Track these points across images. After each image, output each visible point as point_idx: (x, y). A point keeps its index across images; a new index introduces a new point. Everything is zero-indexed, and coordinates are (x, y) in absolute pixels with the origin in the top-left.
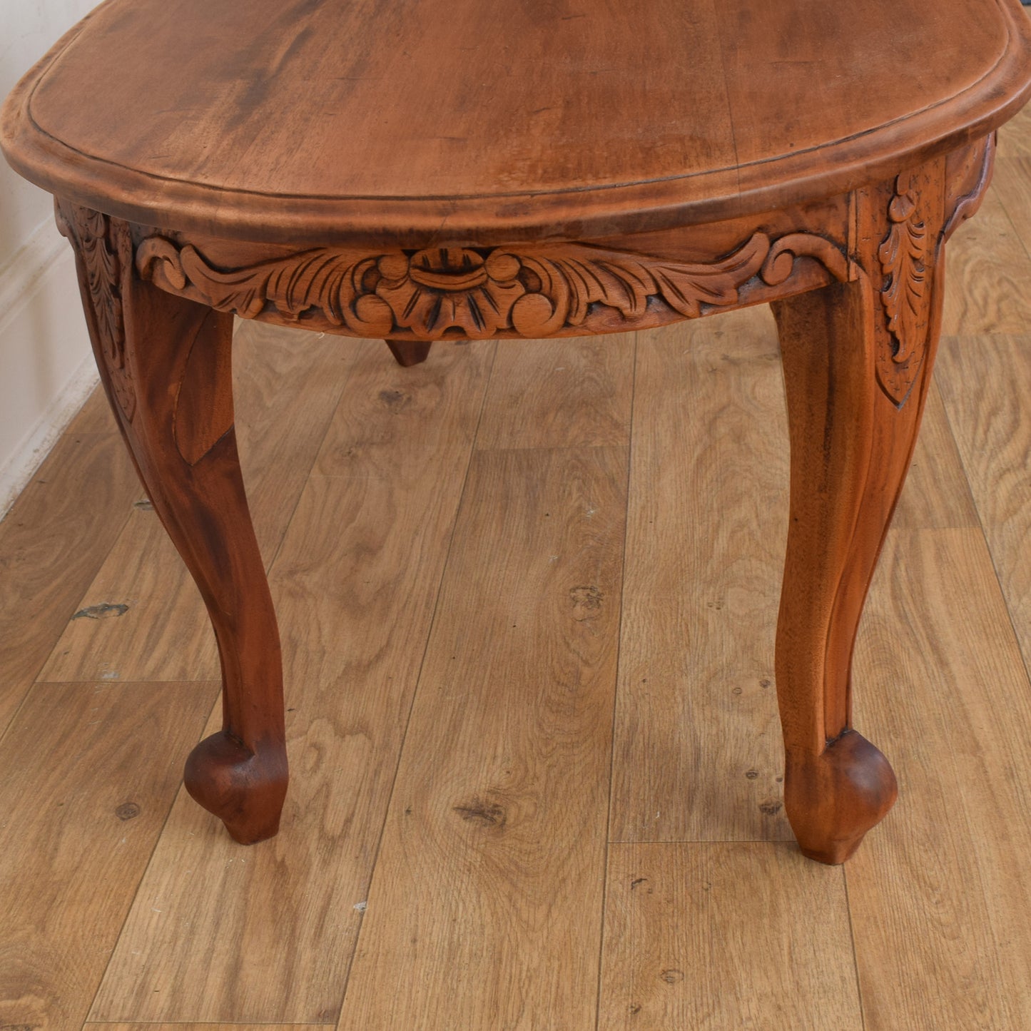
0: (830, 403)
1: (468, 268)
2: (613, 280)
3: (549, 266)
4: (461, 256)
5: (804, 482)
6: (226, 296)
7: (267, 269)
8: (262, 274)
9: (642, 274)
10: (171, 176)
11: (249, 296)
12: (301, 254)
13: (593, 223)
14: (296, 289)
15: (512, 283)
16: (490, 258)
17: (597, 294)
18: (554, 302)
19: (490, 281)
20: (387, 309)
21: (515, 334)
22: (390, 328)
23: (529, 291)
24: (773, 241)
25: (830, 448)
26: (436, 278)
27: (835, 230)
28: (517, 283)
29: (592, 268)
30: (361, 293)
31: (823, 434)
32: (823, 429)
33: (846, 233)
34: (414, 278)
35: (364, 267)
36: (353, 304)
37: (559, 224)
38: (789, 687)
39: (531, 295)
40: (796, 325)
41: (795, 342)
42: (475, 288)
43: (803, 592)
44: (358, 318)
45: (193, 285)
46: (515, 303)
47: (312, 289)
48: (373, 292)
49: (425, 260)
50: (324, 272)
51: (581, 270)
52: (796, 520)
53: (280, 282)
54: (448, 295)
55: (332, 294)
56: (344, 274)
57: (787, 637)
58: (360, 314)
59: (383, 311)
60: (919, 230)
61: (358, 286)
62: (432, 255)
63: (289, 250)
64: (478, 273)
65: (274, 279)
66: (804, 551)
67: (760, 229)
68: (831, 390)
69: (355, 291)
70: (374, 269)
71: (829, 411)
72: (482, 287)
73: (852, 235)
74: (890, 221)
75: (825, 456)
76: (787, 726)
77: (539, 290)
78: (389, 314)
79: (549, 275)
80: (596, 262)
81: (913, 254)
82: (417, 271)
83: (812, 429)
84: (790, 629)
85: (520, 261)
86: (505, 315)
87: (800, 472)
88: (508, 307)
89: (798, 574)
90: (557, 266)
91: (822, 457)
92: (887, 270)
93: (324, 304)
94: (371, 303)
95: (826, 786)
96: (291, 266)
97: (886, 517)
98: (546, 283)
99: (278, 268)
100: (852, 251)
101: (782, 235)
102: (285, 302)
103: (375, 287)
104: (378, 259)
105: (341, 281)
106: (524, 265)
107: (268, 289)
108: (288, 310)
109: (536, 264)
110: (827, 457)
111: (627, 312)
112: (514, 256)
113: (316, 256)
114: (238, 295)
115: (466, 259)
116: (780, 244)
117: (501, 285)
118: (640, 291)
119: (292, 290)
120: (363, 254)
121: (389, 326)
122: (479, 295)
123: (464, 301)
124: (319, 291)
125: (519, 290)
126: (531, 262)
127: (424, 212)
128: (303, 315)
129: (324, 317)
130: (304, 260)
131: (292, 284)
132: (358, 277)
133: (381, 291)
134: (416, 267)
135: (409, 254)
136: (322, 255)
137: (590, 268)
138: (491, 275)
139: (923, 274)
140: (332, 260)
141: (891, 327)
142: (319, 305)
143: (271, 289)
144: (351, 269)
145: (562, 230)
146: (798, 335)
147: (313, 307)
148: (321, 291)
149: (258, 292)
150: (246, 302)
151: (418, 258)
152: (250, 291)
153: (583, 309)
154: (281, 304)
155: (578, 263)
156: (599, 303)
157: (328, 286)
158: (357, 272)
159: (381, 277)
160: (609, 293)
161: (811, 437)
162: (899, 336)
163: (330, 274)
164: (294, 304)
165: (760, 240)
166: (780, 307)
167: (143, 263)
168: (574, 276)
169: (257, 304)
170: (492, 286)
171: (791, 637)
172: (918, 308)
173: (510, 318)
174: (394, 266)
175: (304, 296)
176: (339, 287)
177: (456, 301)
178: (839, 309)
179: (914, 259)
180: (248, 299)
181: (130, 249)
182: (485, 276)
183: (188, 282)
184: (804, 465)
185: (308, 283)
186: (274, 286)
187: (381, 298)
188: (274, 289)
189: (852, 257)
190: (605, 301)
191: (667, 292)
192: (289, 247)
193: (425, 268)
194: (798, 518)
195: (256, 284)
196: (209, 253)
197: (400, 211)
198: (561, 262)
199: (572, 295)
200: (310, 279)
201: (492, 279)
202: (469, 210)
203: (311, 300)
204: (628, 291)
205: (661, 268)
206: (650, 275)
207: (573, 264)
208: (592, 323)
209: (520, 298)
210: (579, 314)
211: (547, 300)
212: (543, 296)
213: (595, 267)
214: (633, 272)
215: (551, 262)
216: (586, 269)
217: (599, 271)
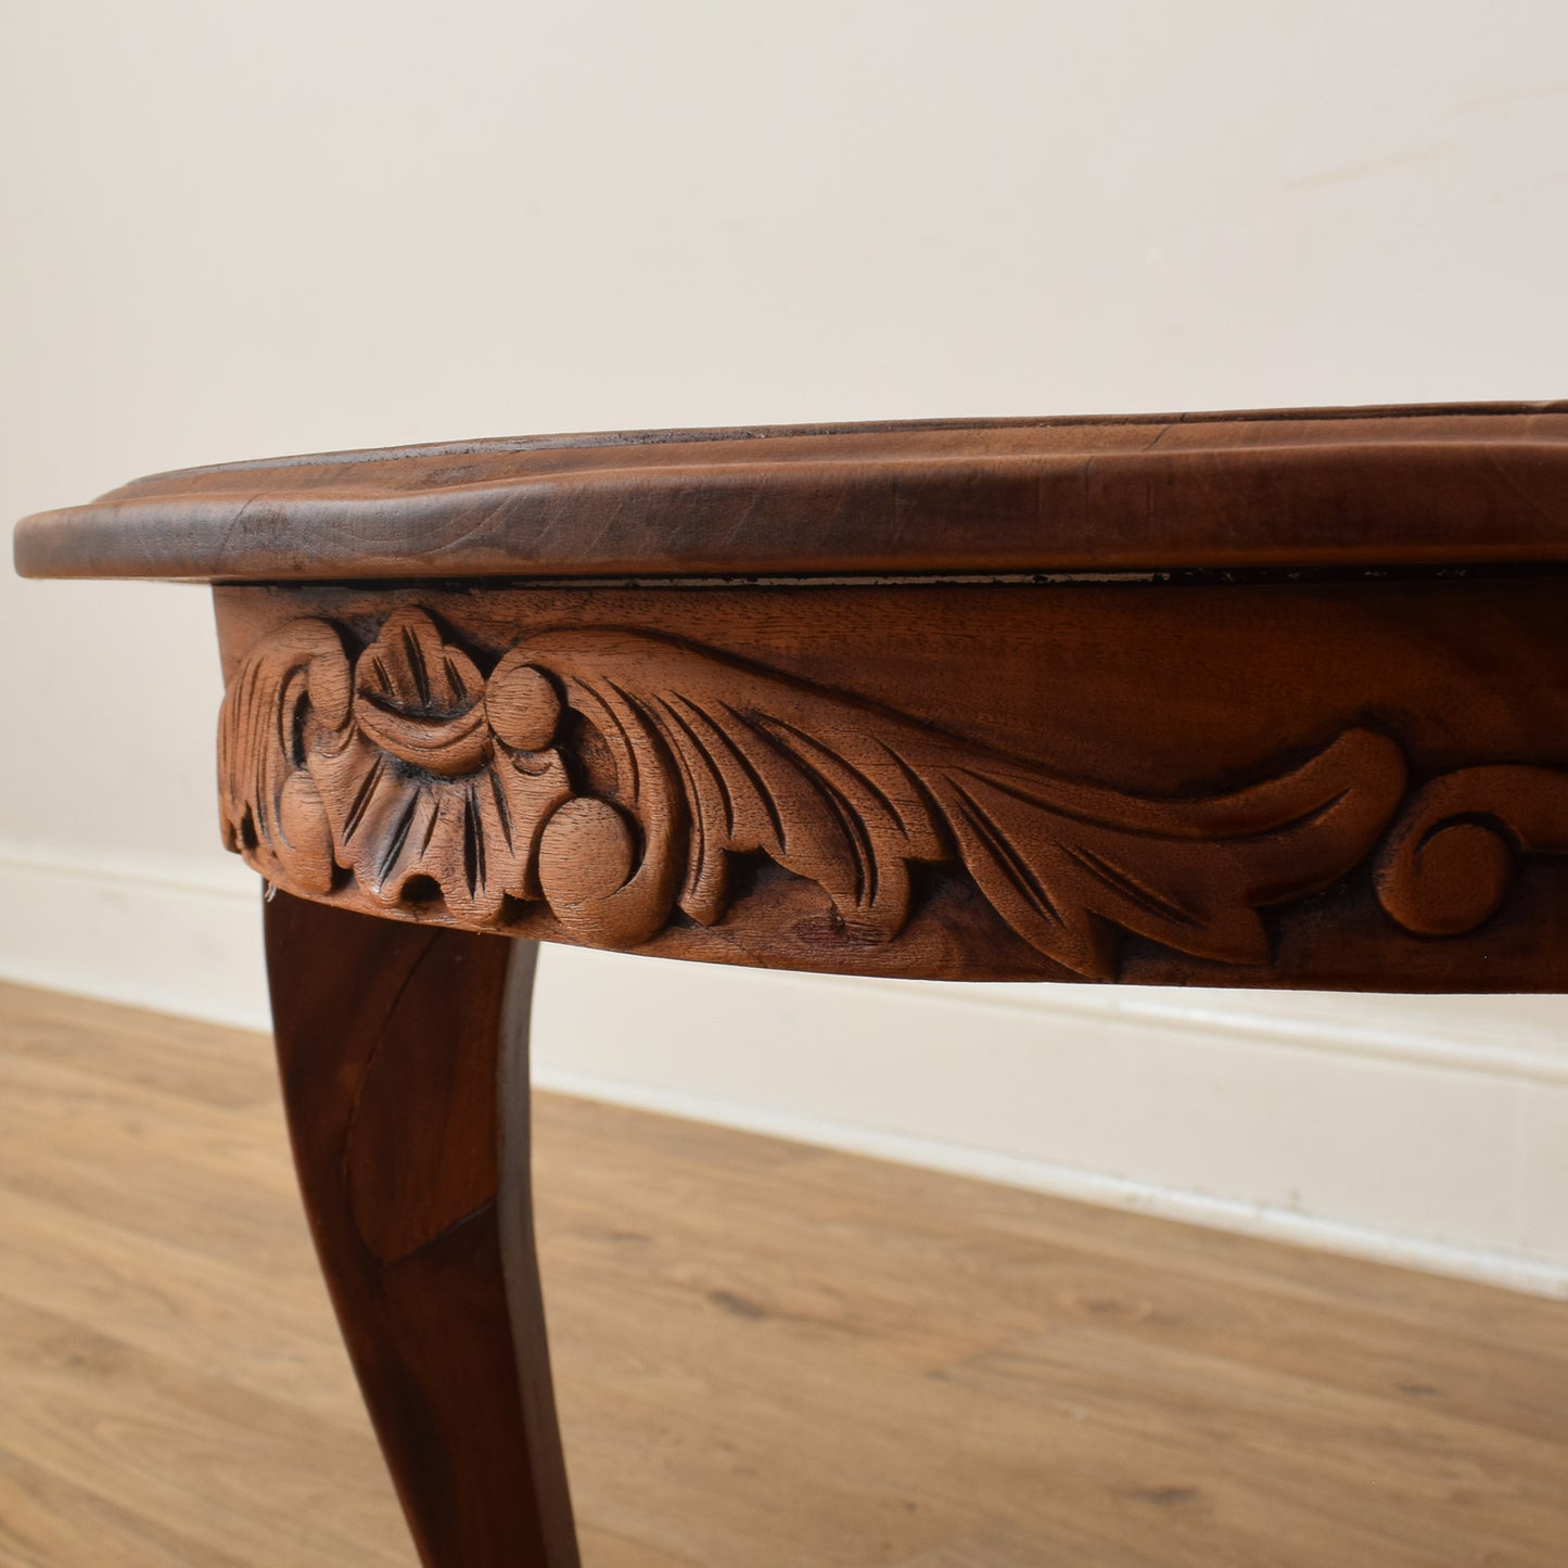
2: (803, 785)
3: (625, 714)
9: (894, 787)
15: (542, 758)
16: (498, 673)
17: (749, 830)
18: (635, 834)
20: (320, 812)
23: (578, 787)
28: (552, 757)
29: (737, 733)
30: (293, 767)
36: (279, 798)
39: (585, 802)
46: (546, 821)
47: (247, 757)
51: (705, 736)
55: (260, 769)
58: (284, 825)
59: (312, 817)
61: (289, 747)
64: (471, 717)
67: (1367, 720)
69: (286, 759)
77: (602, 790)
78: (322, 827)
79: (628, 745)
80: (751, 721)
85: (558, 686)
86: (521, 856)
88: (529, 833)
90: (646, 718)
93: (253, 797)
98: (619, 766)
101: (1464, 761)
106: (570, 700)
109: (596, 704)
112: (543, 671)
116: (1449, 792)
117: (521, 762)
118: (888, 844)
123: (457, 808)
124: (250, 763)
125: (555, 777)
126: (587, 695)
133: (314, 758)
138: (498, 728)
140: (256, 673)
142: (250, 800)
147: (248, 808)
153: (717, 868)
155: (703, 713)
156: (762, 857)
157: (256, 748)
160: (791, 832)
165: (1365, 756)
168: (692, 760)
173: (533, 870)
182: (483, 730)
187: (312, 780)
190: (781, 861)
198: (660, 710)
199: (681, 816)
200: (245, 729)
201: (501, 744)
203: (246, 790)
204: (845, 833)
205: (959, 779)
206: (920, 788)
207: (680, 710)
208: (747, 924)
209: (554, 808)
210: (702, 883)
211: (615, 825)
212: (607, 810)
213: (748, 736)
214: (862, 770)
215: (628, 699)
216: (723, 736)
217: (761, 750)
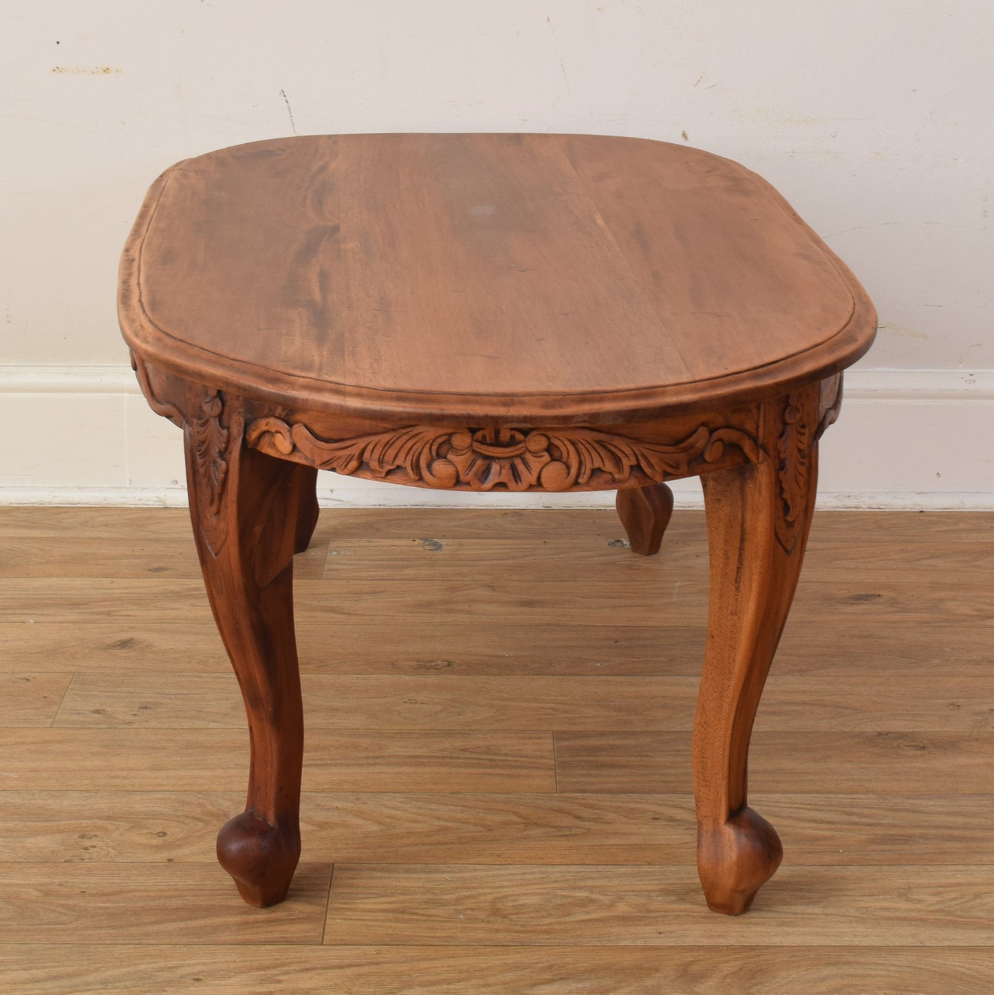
0: (741, 549)
1: (512, 442)
2: (609, 454)
3: (567, 443)
4: (509, 434)
5: (720, 608)
6: (328, 459)
7: (367, 439)
8: (361, 443)
9: (628, 451)
10: (303, 374)
11: (349, 459)
12: (394, 430)
13: (608, 414)
14: (387, 454)
15: (543, 454)
16: (529, 436)
17: (598, 464)
18: (568, 468)
19: (528, 453)
20: (453, 469)
21: (542, 489)
22: (454, 483)
23: (553, 459)
24: (711, 432)
25: (740, 581)
26: (491, 449)
27: (750, 427)
28: (546, 454)
29: (596, 445)
30: (436, 458)
31: (735, 572)
32: (735, 568)
33: (757, 429)
34: (475, 449)
35: (440, 441)
36: (429, 466)
37: (585, 415)
38: (703, 769)
39: (554, 462)
40: (717, 493)
41: (717, 505)
42: (516, 456)
43: (716, 692)
44: (432, 474)
45: (299, 451)
46: (543, 467)
47: (399, 454)
48: (445, 458)
49: (484, 437)
50: (410, 444)
51: (588, 446)
52: (713, 637)
53: (376, 449)
54: (497, 461)
55: (415, 458)
56: (426, 444)
57: (702, 729)
58: (434, 472)
59: (450, 470)
60: (802, 431)
61: (434, 453)
62: (488, 433)
63: (385, 428)
64: (520, 446)
65: (370, 447)
66: (718, 661)
67: (703, 424)
68: (742, 540)
69: (432, 456)
70: (448, 441)
71: (740, 555)
72: (521, 456)
73: (761, 431)
74: (785, 423)
75: (736, 588)
76: (699, 801)
77: (559, 460)
78: (454, 473)
79: (567, 449)
80: (599, 442)
81: (799, 447)
82: (477, 443)
83: (727, 568)
84: (705, 723)
85: (549, 439)
86: (535, 476)
87: (717, 601)
88: (538, 470)
89: (712, 678)
90: (573, 443)
91: (734, 589)
92: (782, 456)
93: (408, 465)
94: (443, 464)
95: (730, 847)
96: (385, 438)
97: (779, 631)
98: (565, 454)
99: (374, 439)
100: (760, 441)
101: (718, 429)
102: (377, 463)
103: (447, 453)
104: (450, 435)
105: (422, 449)
106: (552, 441)
107: (365, 454)
108: (378, 469)
109: (559, 441)
110: (737, 589)
111: (617, 476)
112: (545, 436)
113: (405, 432)
114: (339, 457)
115: (512, 437)
117: (535, 455)
118: (626, 463)
119: (383, 457)
120: (441, 431)
121: (454, 481)
122: (518, 462)
123: (508, 466)
124: (405, 456)
125: (546, 458)
126: (557, 440)
127: (493, 404)
128: (389, 473)
129: (407, 474)
130: (396, 434)
131: (384, 452)
132: (434, 447)
133: (450, 456)
134: (477, 441)
135: (473, 431)
136: (411, 431)
137: (594, 445)
138: (530, 448)
139: (805, 461)
140: (418, 434)
141: (784, 496)
142: (404, 465)
143: (367, 455)
144: (431, 441)
145: (586, 418)
146: (719, 500)
147: (398, 467)
148: (407, 455)
149: (355, 457)
150: (345, 463)
151: (479, 435)
152: (350, 455)
153: (588, 472)
154: (374, 464)
155: (588, 442)
156: (599, 469)
157: (411, 453)
158: (435, 443)
159: (451, 447)
160: (606, 463)
161: (726, 574)
162: (789, 503)
163: (415, 444)
164: (384, 465)
165: (703, 431)
166: (707, 480)
167: (254, 435)
168: (584, 451)
169: (354, 464)
170: (528, 456)
171: (705, 729)
172: (802, 484)
173: (539, 478)
174: (461, 440)
175: (392, 459)
176: (420, 453)
177: (502, 465)
178: (750, 482)
179: (800, 450)
180: (347, 461)
181: (243, 425)
182: (524, 448)
183: (295, 448)
184: (720, 595)
185: (397, 451)
186: (370, 452)
187: (450, 461)
188: (369, 454)
189: (760, 446)
190: (604, 469)
191: (643, 464)
192: (385, 425)
193: (483, 442)
194: (714, 635)
195: (355, 451)
196: (317, 428)
197: (476, 402)
198: (577, 442)
199: (580, 463)
200: (399, 447)
201: (530, 452)
202: (522, 403)
203: (398, 462)
204: (618, 462)
205: (640, 448)
206: (633, 451)
207: (584, 442)
208: (594, 483)
209: (547, 464)
210: (585, 476)
211: (564, 466)
212: (561, 464)
213: (598, 445)
214: (622, 449)
215: (569, 440)
216: (593, 446)
217: (601, 448)
